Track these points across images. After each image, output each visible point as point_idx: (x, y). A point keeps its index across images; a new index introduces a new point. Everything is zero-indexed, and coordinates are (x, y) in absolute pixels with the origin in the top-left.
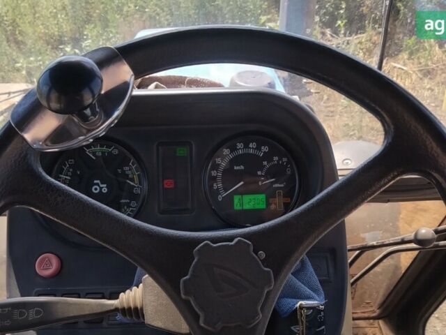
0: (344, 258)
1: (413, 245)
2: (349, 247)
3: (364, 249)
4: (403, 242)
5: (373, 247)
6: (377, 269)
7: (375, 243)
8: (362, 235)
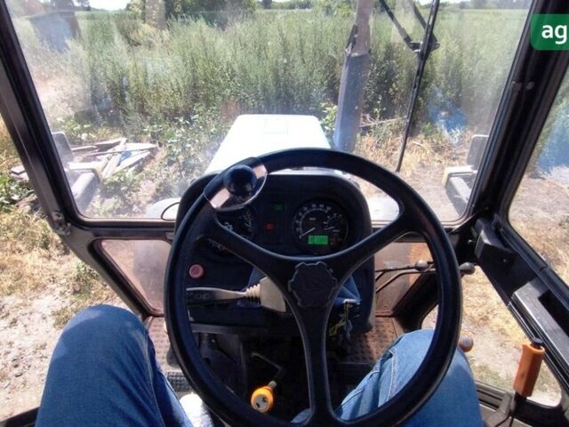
0: (373, 275)
1: (414, 270)
2: (376, 269)
3: (385, 271)
4: (408, 268)
5: (391, 270)
6: (392, 285)
7: (391, 268)
8: (384, 262)
